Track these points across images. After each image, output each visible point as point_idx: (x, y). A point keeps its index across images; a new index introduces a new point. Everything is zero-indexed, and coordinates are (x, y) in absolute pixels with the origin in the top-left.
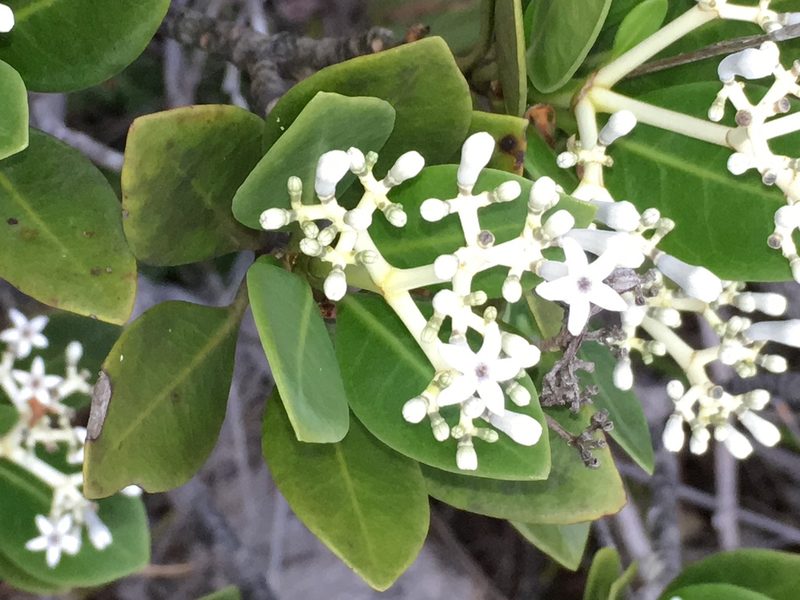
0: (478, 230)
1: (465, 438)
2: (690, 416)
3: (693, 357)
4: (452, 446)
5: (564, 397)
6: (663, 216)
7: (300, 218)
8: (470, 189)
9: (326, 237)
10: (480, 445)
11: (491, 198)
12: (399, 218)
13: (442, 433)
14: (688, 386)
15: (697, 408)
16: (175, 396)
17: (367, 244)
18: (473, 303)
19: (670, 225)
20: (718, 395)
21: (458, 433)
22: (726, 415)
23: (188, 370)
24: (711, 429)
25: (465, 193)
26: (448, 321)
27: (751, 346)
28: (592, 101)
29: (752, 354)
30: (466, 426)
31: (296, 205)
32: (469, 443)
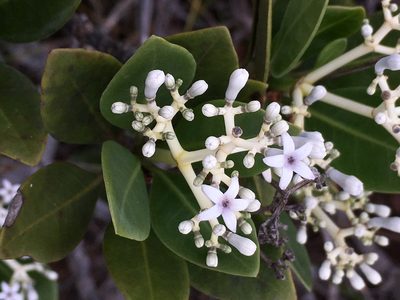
0: (233, 126)
1: (213, 248)
2: (334, 262)
3: (339, 233)
4: (205, 252)
5: (271, 237)
6: (335, 148)
7: (134, 110)
8: (232, 102)
9: (147, 121)
10: (221, 254)
11: (243, 109)
12: (190, 116)
13: (200, 244)
14: (335, 247)
15: (338, 259)
16: (61, 213)
17: (170, 129)
18: (226, 166)
19: (337, 154)
20: (350, 253)
21: (209, 245)
22: (353, 264)
23: (70, 201)
24: (345, 271)
25: (229, 104)
26: (210, 176)
27: (370, 230)
28: (302, 89)
29: (370, 234)
30: (214, 242)
31: (134, 103)
32: (215, 252)
